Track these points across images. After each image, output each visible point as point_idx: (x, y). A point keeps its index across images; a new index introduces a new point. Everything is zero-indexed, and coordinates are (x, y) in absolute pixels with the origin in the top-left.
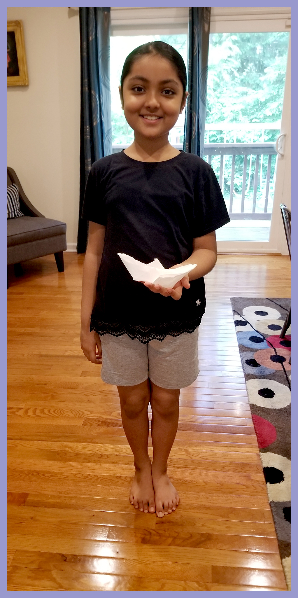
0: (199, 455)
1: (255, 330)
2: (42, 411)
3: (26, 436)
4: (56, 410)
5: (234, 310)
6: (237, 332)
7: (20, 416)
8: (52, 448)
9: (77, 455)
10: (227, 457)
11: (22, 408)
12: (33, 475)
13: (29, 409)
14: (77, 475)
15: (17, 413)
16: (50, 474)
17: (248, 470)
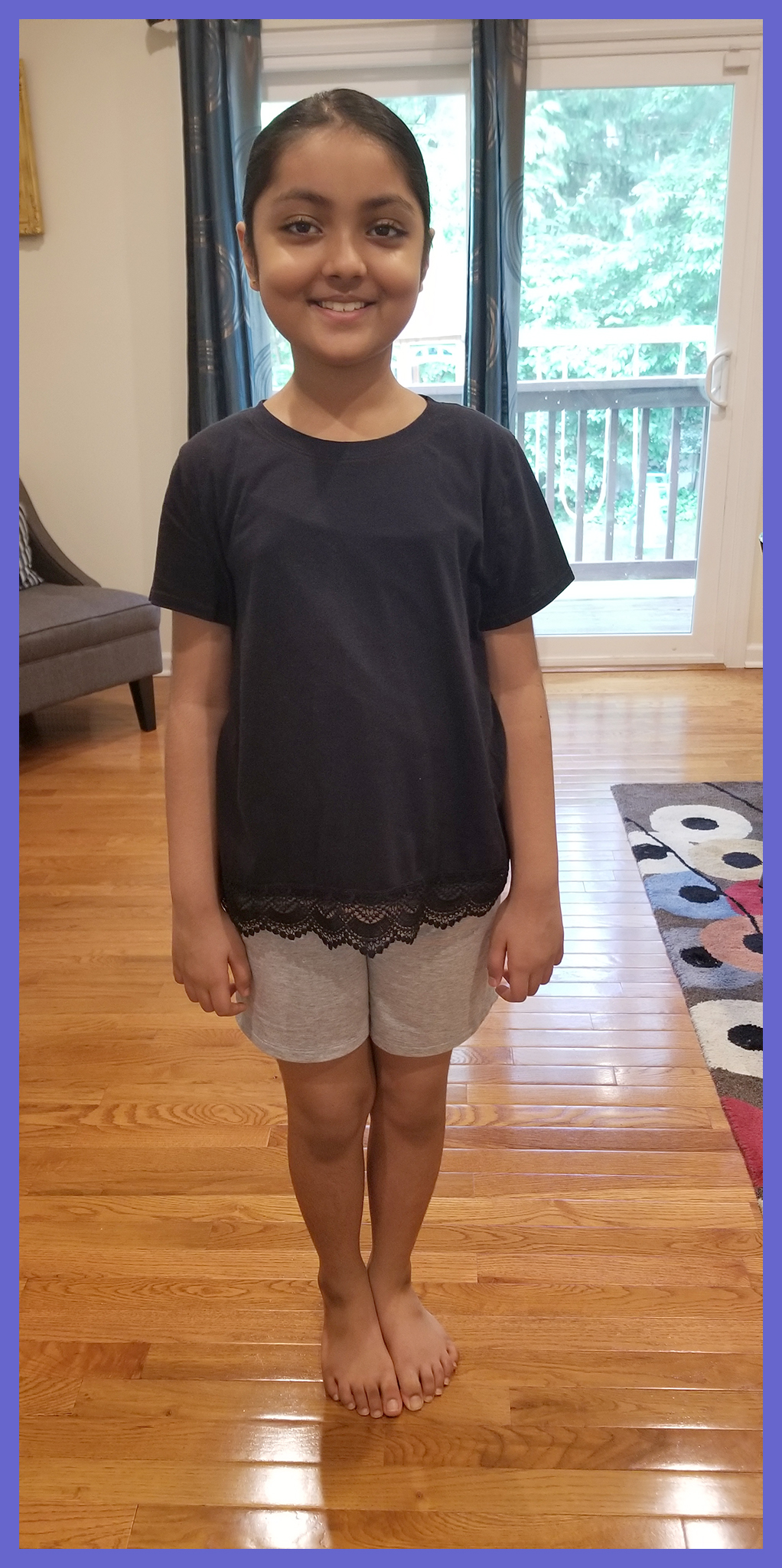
0: (596, 1215)
1: (690, 868)
2: (153, 1112)
3: (118, 1182)
4: (189, 1107)
5: (626, 816)
6: (643, 875)
7: (94, 1128)
8: (196, 1215)
9: (267, 1228)
10: (674, 1217)
11: (96, 1107)
12: (152, 1289)
13: (117, 1106)
14: (275, 1286)
15: (83, 1121)
16: (201, 1287)
17: (733, 1248)
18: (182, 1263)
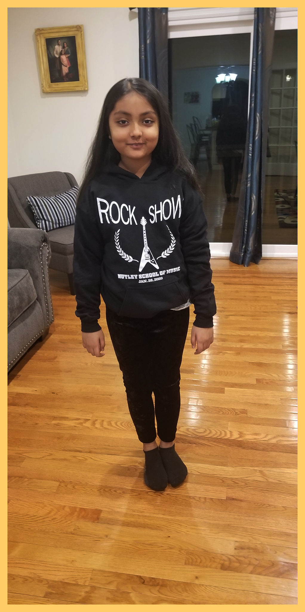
2: (110, 423)
3: (95, 449)
4: (123, 422)
7: (88, 428)
8: (122, 463)
11: (89, 420)
12: (104, 490)
13: (96, 420)
14: (149, 493)
15: (84, 425)
16: (122, 491)
18: (116, 481)
